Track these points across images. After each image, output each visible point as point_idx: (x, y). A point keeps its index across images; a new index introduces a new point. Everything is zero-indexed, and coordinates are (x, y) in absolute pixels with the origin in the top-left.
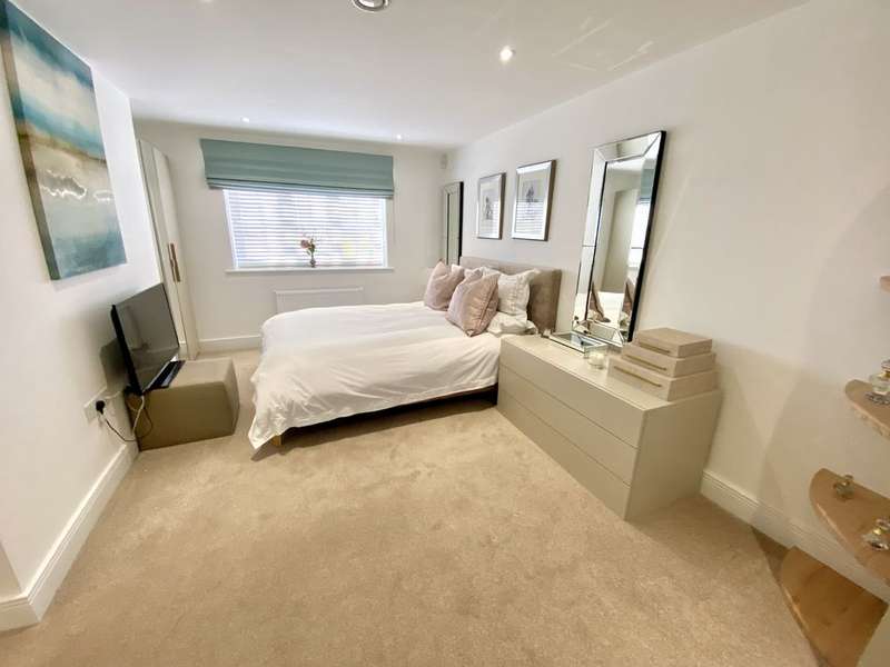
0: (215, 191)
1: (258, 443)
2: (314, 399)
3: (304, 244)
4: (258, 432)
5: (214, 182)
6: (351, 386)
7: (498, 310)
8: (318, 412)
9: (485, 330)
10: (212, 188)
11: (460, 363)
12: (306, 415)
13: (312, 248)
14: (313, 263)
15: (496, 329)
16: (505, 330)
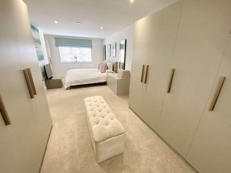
0: (57, 47)
1: (66, 88)
2: (75, 81)
3: (75, 57)
4: (66, 86)
5: (57, 45)
6: (80, 80)
7: (108, 69)
8: (75, 83)
9: (105, 72)
10: (57, 46)
11: (99, 77)
12: (73, 84)
13: (76, 58)
14: (77, 61)
15: (106, 72)
16: (108, 72)
